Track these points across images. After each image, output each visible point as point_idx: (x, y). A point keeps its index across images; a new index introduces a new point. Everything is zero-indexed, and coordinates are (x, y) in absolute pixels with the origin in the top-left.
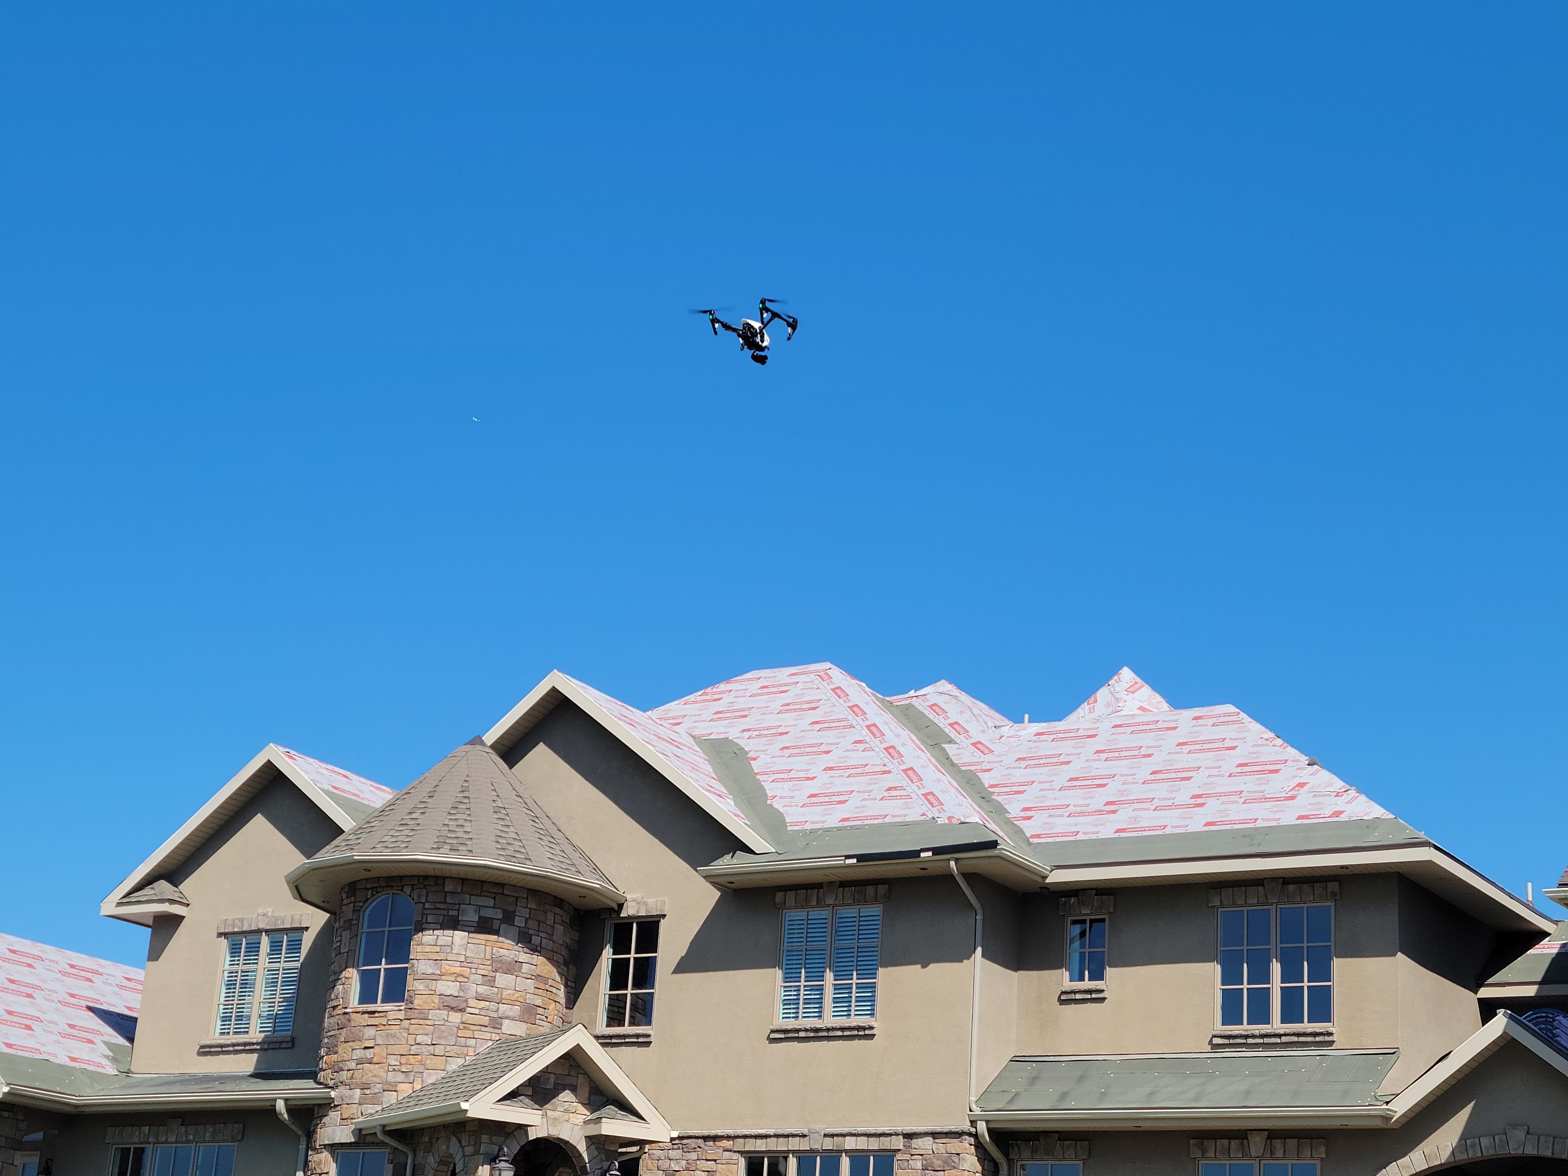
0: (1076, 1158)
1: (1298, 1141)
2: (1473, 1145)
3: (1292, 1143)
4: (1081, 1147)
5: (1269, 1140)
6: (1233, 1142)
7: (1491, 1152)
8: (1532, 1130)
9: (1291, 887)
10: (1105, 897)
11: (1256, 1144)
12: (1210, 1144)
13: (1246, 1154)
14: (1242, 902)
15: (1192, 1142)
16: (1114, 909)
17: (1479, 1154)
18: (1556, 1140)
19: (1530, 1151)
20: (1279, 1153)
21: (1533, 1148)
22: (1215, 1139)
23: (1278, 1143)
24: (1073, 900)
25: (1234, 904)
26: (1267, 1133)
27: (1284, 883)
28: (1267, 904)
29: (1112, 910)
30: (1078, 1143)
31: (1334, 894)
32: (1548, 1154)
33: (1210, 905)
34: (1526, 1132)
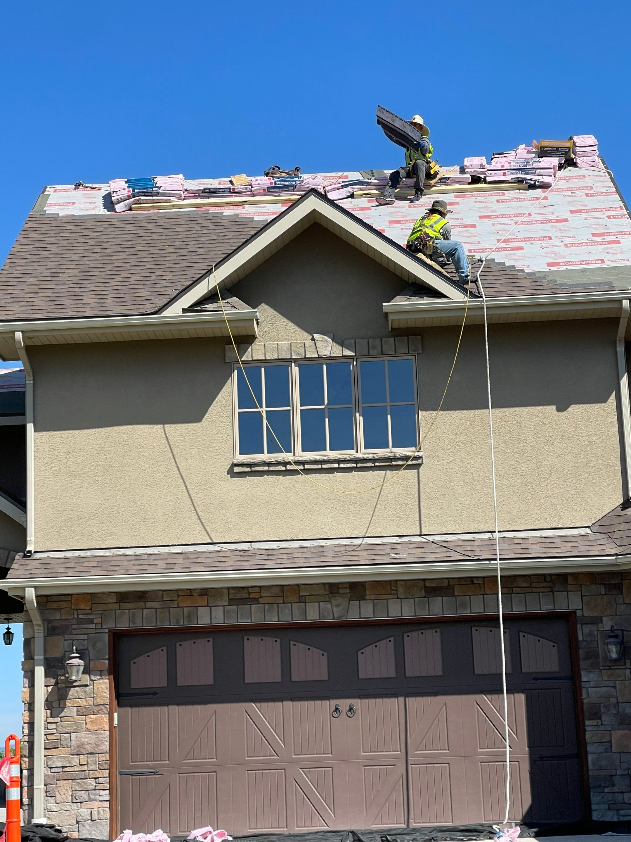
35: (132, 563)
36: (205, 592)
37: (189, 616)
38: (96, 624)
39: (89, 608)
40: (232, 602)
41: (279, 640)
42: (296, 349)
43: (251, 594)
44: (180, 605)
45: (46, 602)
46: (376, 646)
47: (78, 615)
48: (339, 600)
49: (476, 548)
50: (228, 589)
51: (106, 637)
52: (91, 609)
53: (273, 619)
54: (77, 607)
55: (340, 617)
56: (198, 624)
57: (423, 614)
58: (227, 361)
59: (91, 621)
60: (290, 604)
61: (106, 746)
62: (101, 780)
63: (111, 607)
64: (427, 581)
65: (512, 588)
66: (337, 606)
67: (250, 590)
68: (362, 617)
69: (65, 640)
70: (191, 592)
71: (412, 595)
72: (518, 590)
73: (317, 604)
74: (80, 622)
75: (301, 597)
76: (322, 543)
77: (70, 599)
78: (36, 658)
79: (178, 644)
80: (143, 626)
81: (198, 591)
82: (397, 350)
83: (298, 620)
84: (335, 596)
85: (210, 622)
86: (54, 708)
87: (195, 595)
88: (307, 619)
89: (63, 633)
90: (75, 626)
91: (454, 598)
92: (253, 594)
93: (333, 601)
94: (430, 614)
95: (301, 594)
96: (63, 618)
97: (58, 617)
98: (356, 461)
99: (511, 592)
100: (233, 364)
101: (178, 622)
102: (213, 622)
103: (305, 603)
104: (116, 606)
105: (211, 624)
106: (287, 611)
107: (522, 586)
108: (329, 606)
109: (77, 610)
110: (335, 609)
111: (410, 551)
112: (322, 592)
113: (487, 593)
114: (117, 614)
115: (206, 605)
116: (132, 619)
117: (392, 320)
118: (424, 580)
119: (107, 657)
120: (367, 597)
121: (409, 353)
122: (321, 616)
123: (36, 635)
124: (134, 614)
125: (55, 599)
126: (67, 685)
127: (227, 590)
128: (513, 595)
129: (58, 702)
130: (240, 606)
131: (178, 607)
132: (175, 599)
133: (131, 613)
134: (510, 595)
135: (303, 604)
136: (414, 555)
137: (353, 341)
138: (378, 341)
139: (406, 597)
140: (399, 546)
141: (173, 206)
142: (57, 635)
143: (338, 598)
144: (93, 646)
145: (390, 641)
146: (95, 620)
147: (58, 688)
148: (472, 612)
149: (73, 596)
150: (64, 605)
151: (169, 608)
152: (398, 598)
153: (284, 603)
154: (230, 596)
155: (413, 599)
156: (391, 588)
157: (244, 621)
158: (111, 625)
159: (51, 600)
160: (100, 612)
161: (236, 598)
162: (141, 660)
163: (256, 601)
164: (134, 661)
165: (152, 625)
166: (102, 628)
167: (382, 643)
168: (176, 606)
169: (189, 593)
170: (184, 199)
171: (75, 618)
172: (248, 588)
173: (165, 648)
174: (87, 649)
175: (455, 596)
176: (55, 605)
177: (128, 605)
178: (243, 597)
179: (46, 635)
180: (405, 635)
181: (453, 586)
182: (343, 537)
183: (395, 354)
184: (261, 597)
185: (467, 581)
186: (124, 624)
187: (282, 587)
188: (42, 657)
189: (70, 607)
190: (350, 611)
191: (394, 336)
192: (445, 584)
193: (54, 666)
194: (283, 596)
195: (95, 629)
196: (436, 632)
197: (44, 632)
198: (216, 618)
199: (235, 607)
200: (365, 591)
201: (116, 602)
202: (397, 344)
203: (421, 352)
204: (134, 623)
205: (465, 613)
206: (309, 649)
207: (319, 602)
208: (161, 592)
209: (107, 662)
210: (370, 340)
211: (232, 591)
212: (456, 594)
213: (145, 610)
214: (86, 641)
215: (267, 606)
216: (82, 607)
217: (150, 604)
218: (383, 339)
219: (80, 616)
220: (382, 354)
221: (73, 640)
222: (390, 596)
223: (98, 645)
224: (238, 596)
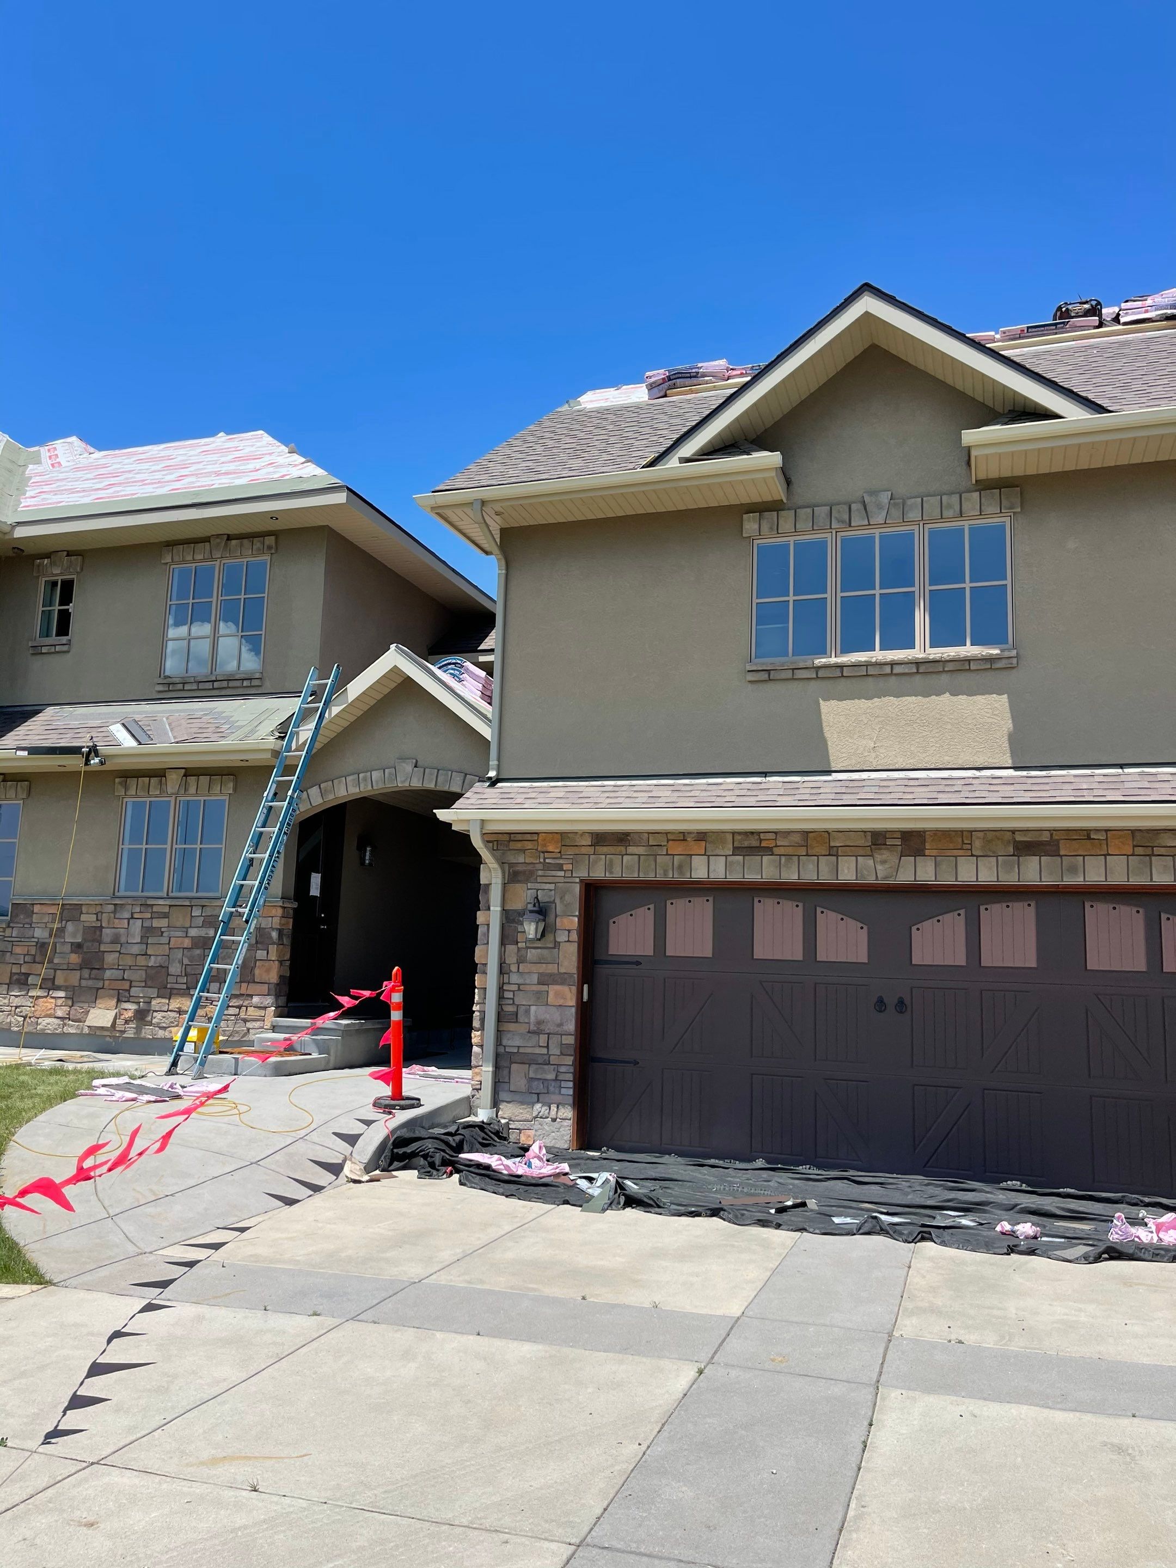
0: (16, 798)
1: (210, 778)
2: (365, 779)
3: (204, 780)
4: (21, 787)
5: (185, 778)
6: (153, 780)
7: (381, 786)
8: (419, 764)
9: (234, 542)
10: (73, 558)
11: (173, 780)
12: (132, 782)
13: (163, 792)
14: (189, 558)
15: (117, 780)
16: (82, 569)
17: (370, 788)
18: (440, 772)
19: (416, 784)
20: (192, 790)
21: (419, 780)
22: (138, 777)
23: (192, 780)
24: (46, 561)
25: (184, 561)
26: (183, 771)
27: (228, 539)
28: (212, 559)
29: (78, 570)
30: (19, 783)
31: (270, 548)
32: (431, 785)
33: (162, 562)
34: (414, 766)
35: (607, 795)
36: (702, 836)
37: (680, 867)
38: (565, 871)
39: (558, 851)
40: (737, 850)
41: (801, 905)
42: (837, 515)
43: (762, 842)
44: (669, 853)
45: (509, 841)
46: (939, 921)
47: (545, 859)
48: (885, 855)
49: (1095, 786)
50: (734, 833)
51: (577, 888)
52: (560, 852)
53: (790, 875)
54: (544, 849)
55: (886, 878)
56: (691, 878)
57: (1010, 878)
58: (744, 535)
59: (560, 867)
60: (816, 857)
61: (571, 1026)
62: (563, 1069)
63: (584, 850)
64: (1017, 833)
65: (1153, 847)
66: (884, 862)
67: (762, 836)
68: (917, 879)
69: (528, 889)
70: (684, 836)
71: (994, 852)
72: (1163, 851)
73: (854, 858)
74: (547, 867)
75: (831, 847)
76: (864, 775)
77: (536, 838)
78: (492, 908)
79: (668, 902)
80: (622, 877)
81: (693, 835)
82: (983, 508)
83: (826, 877)
84: (880, 849)
85: (706, 876)
86: (512, 972)
87: (688, 839)
88: (839, 878)
89: (526, 881)
90: (540, 873)
91: (1059, 859)
92: (767, 842)
93: (876, 856)
94: (1021, 880)
95: (832, 844)
96: (526, 862)
97: (521, 860)
98: (918, 663)
99: (1150, 853)
100: (753, 540)
101: (665, 872)
102: (712, 876)
103: (837, 856)
104: (591, 850)
105: (708, 878)
106: (811, 866)
107: (1168, 845)
108: (871, 862)
109: (543, 852)
110: (879, 867)
111: (992, 788)
112: (861, 842)
113: (1110, 852)
114: (591, 860)
115: (703, 853)
116: (609, 867)
117: (976, 457)
118: (1013, 832)
119: (577, 913)
120: (927, 852)
121: (1001, 512)
122: (859, 875)
123: (494, 881)
124: (611, 861)
125: (519, 837)
126: (528, 945)
127: (731, 835)
128: (1153, 858)
129: (517, 965)
130: (747, 858)
131: (667, 854)
132: (663, 844)
133: (607, 859)
134: (1148, 857)
135: (834, 858)
136: (997, 793)
137: (920, 499)
138: (955, 498)
139: (985, 854)
140: (974, 781)
141: (714, 386)
142: (519, 882)
143: (885, 852)
144: (561, 898)
145: (959, 915)
146: (564, 865)
147: (518, 948)
148: (1086, 879)
149: (540, 835)
150: (529, 845)
151: (656, 855)
152: (972, 855)
153: (807, 855)
154: (735, 843)
155: (995, 858)
156: (963, 841)
157: (752, 876)
158: (583, 874)
159: (515, 839)
160: (572, 857)
161: (743, 846)
162: (623, 919)
163: (769, 851)
164: (613, 920)
165: (634, 876)
166: (572, 877)
167: (947, 918)
168: (665, 853)
169: (682, 837)
170: (728, 379)
171: (540, 863)
172: (759, 833)
173: (652, 906)
174: (554, 902)
175: (1061, 856)
176: (519, 845)
177: (605, 849)
178: (752, 845)
179: (506, 882)
180: (982, 908)
181: (1058, 841)
182: (894, 768)
183: (981, 515)
184: (776, 846)
185: (1080, 835)
186: (599, 873)
187: (805, 834)
188: (499, 909)
189: (536, 848)
190: (901, 870)
191: (980, 491)
192: (1045, 837)
193: (513, 921)
194: (807, 846)
195: (564, 877)
196: (1029, 905)
197: (504, 877)
198: (714, 870)
199: (741, 858)
200: (924, 842)
201: (590, 844)
202: (982, 501)
203: (1019, 510)
204: (611, 873)
205: (1078, 880)
206: (842, 919)
207: (856, 856)
208: (646, 835)
209: (576, 919)
210: (944, 498)
211: (738, 837)
212: (1062, 853)
213: (625, 857)
214: (553, 892)
215: (783, 859)
216: (550, 848)
217: (631, 849)
218: (963, 495)
219: (547, 861)
220: (961, 516)
221: (537, 890)
222: (960, 852)
223: (568, 898)
224: (746, 844)
